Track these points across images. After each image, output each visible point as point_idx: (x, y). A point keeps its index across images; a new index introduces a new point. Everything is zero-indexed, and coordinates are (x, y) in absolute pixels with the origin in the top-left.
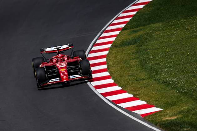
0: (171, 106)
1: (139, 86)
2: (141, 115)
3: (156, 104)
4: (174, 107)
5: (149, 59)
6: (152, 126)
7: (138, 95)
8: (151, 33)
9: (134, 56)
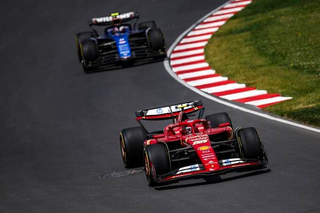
0: (307, 93)
1: (255, 74)
2: (258, 106)
3: (282, 93)
4: (310, 94)
5: (272, 45)
6: (276, 117)
7: (254, 84)
8: (274, 19)
9: (247, 43)
